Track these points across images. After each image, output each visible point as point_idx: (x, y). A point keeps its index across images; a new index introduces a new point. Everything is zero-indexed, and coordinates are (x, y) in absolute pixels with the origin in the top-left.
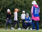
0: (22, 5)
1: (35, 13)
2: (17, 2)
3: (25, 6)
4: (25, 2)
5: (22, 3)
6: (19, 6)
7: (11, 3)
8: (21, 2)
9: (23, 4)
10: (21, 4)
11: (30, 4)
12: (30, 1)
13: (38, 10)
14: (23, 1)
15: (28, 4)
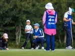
0: (28, 10)
1: (49, 23)
2: (21, 6)
3: (34, 11)
4: (34, 5)
5: (29, 8)
6: (24, 11)
7: (12, 7)
8: (26, 5)
9: (31, 8)
10: (26, 8)
11: (41, 8)
12: (42, 5)
13: (54, 19)
14: (31, 4)
15: (38, 9)
